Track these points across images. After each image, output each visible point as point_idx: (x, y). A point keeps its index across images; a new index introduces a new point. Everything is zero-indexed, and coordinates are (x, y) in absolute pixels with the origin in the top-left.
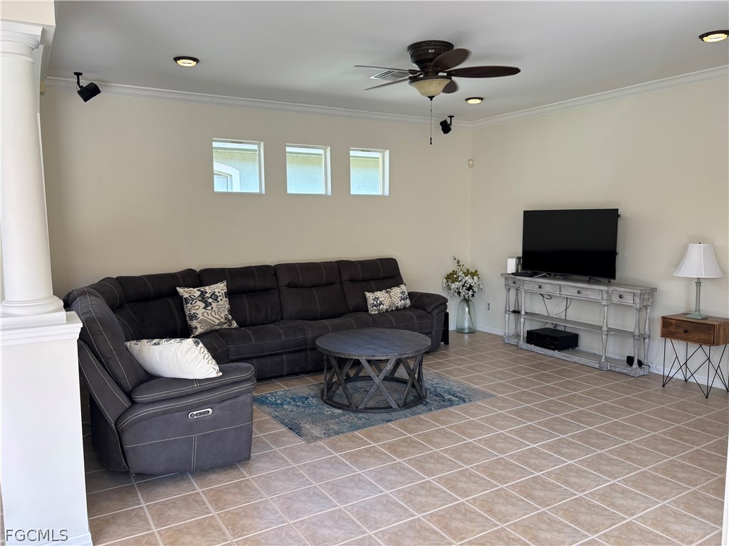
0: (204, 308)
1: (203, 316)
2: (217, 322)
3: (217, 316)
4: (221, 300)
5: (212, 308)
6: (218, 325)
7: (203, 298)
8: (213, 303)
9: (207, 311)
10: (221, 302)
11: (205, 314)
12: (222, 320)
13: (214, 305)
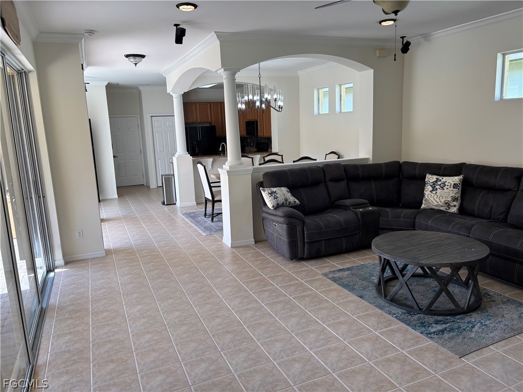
0: (431, 191)
1: (428, 197)
2: (436, 203)
3: (438, 200)
4: (447, 189)
5: (436, 192)
6: (436, 206)
7: (434, 184)
8: (438, 190)
9: (432, 194)
10: (446, 190)
11: (429, 196)
12: (440, 203)
13: (439, 191)
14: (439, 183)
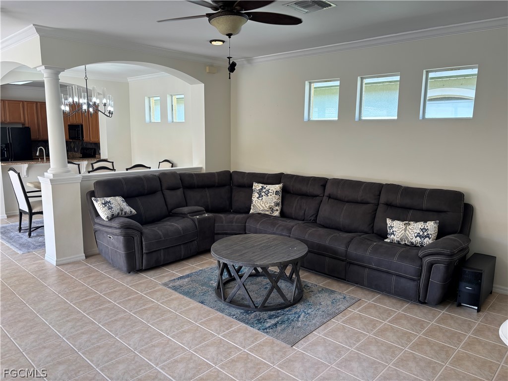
0: (257, 198)
2: (262, 208)
3: (263, 205)
4: (271, 195)
5: (262, 199)
6: (262, 211)
7: (260, 192)
8: (264, 196)
12: (265, 208)
14: (264, 190)
